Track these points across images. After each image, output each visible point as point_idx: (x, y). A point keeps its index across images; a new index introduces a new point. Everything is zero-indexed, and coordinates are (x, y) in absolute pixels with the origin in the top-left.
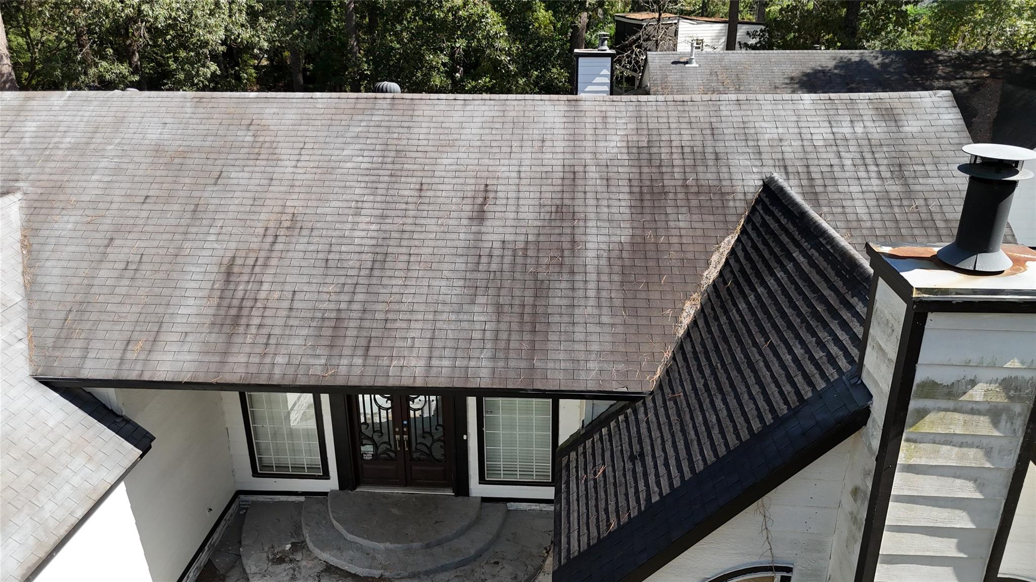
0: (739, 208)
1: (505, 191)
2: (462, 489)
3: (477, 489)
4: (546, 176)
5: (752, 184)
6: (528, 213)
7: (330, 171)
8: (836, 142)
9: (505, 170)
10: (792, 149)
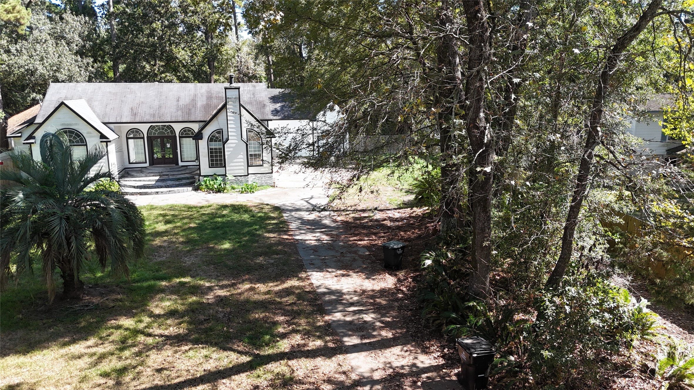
1: (183, 97)
2: (177, 164)
3: (181, 164)
4: (190, 95)
6: (187, 100)
7: (147, 95)
9: (182, 94)
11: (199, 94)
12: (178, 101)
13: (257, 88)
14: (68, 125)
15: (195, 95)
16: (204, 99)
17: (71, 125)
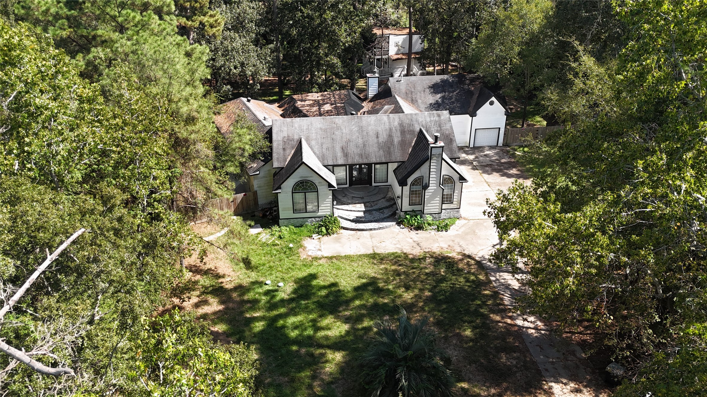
0: (416, 133)
1: (380, 133)
2: (371, 184)
3: (374, 184)
4: (386, 130)
5: (418, 129)
6: (385, 136)
7: (351, 131)
8: (431, 121)
9: (380, 129)
10: (424, 123)
11: (394, 129)
12: (377, 137)
13: (442, 118)
14: (305, 177)
15: (391, 130)
16: (399, 134)
17: (307, 177)
